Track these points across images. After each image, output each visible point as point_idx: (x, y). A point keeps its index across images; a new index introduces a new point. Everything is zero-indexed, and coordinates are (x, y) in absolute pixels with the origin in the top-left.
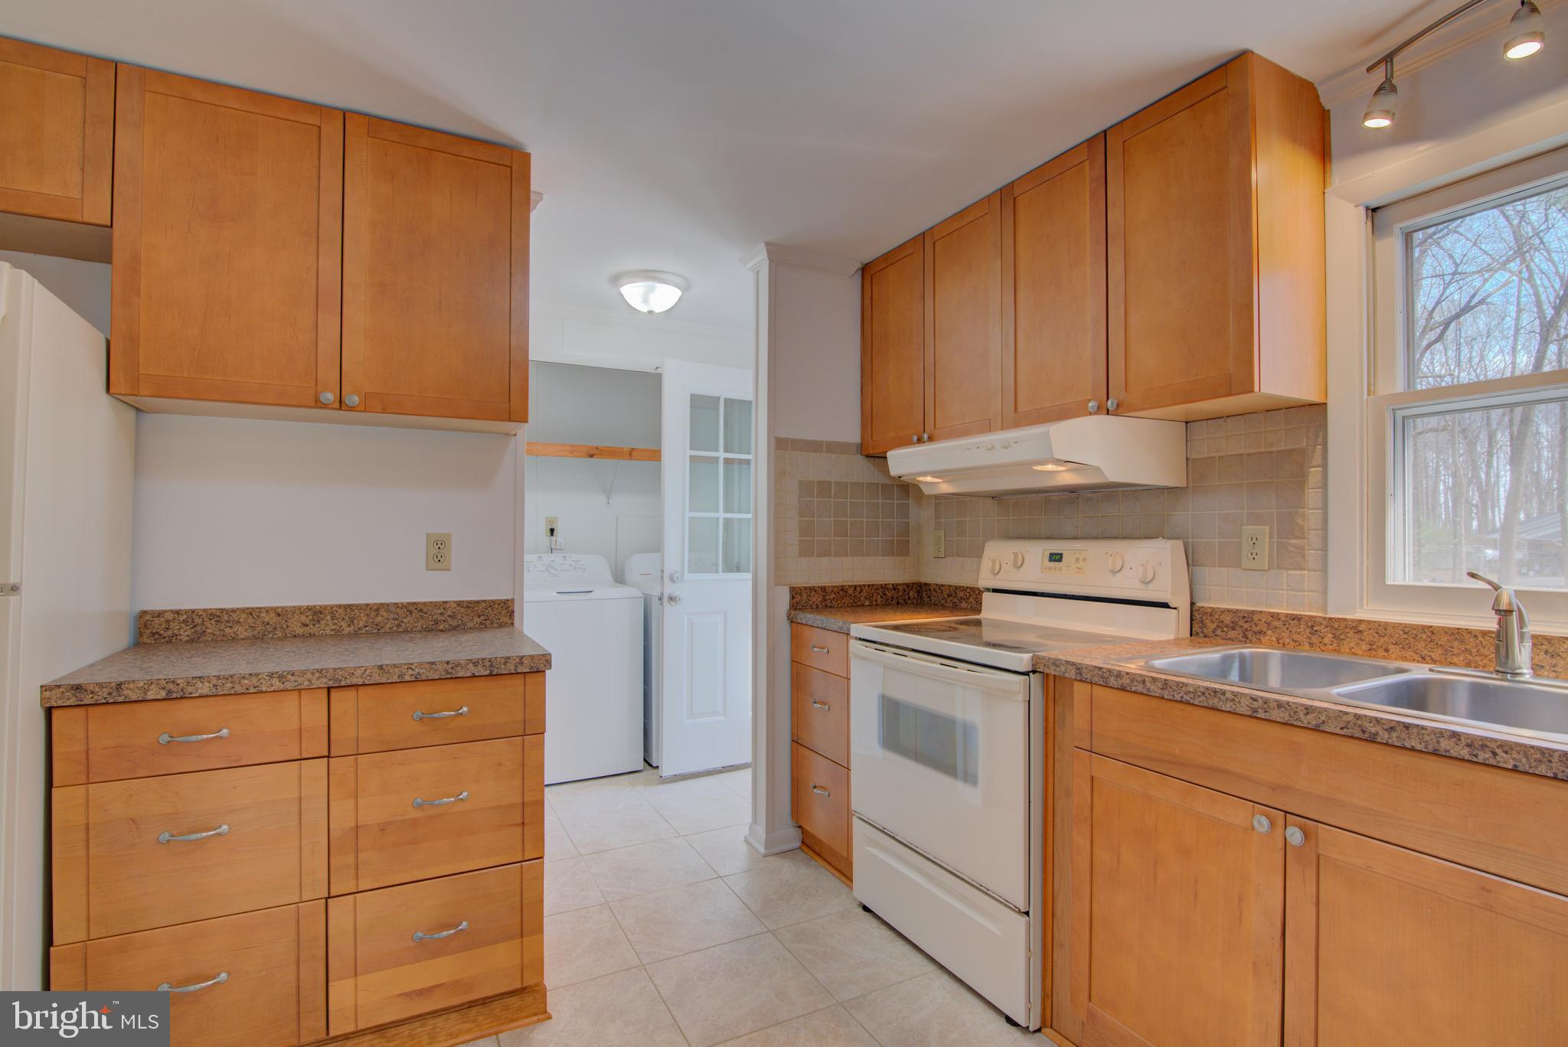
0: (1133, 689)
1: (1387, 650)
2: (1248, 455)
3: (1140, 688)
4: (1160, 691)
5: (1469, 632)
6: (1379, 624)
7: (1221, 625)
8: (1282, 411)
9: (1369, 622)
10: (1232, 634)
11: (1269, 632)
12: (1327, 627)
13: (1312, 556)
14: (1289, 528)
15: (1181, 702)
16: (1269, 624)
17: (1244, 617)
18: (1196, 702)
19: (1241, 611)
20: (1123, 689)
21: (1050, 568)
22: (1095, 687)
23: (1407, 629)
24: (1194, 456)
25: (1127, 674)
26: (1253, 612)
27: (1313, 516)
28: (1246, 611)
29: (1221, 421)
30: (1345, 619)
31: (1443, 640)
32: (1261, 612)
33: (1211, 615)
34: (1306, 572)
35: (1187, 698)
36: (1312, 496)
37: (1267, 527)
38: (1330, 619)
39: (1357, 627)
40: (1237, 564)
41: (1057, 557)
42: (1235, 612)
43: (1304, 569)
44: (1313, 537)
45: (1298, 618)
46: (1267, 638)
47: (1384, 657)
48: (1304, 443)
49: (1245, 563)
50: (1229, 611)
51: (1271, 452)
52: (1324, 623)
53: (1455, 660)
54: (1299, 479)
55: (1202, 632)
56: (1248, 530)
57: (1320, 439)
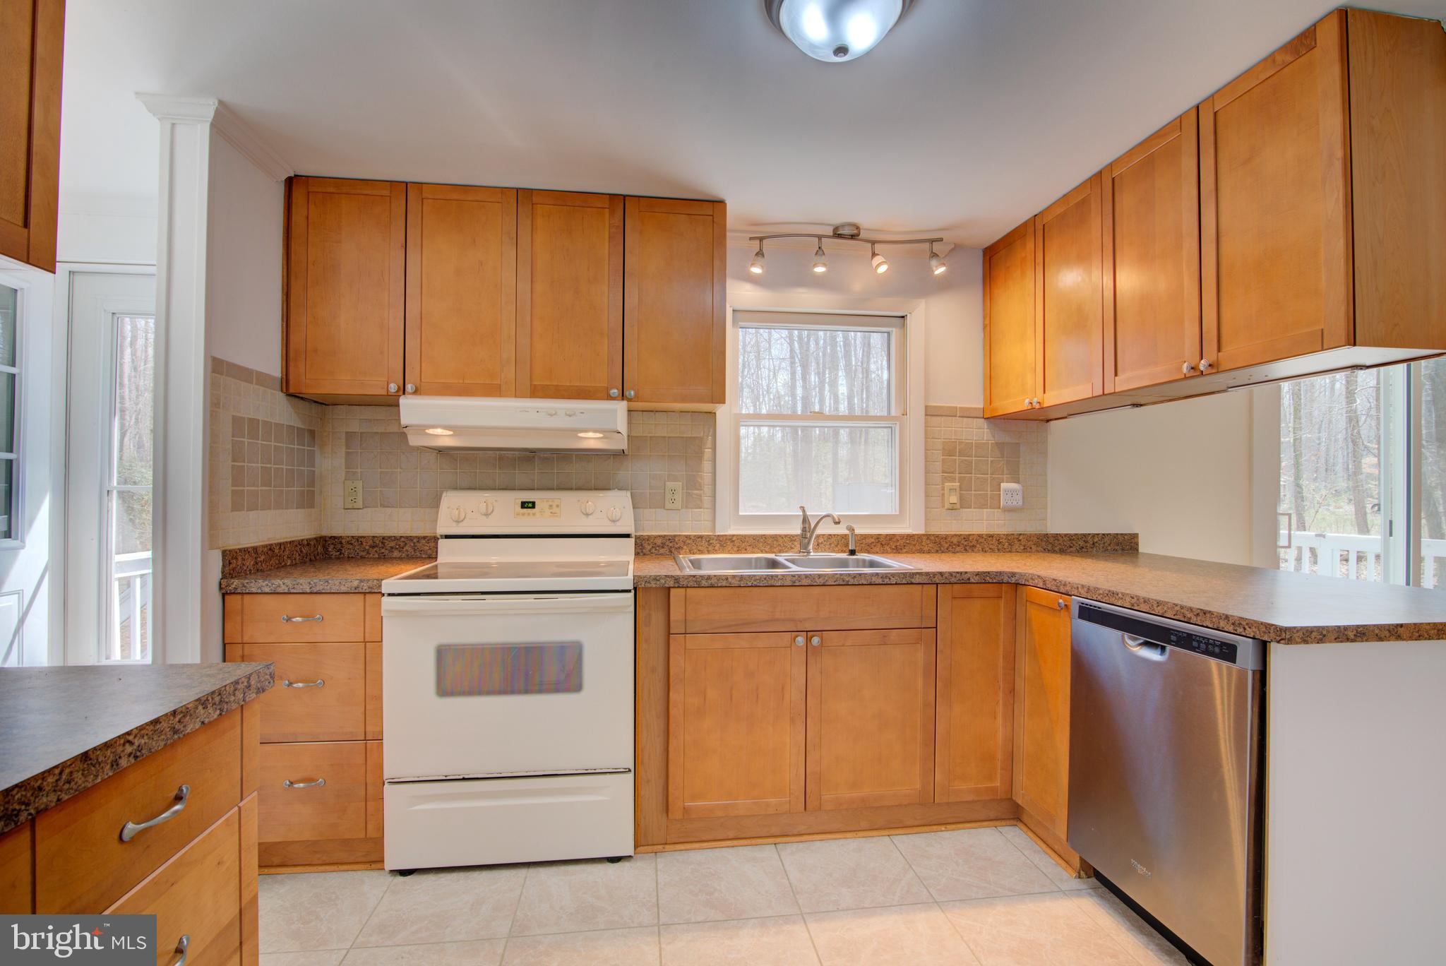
0: (719, 585)
1: (746, 550)
2: (669, 437)
3: (724, 583)
4: (737, 582)
5: (780, 536)
6: (742, 536)
7: (655, 546)
8: (690, 414)
9: (737, 535)
10: (662, 551)
11: (685, 547)
12: (716, 540)
13: (707, 501)
14: (692, 483)
15: (752, 586)
16: (684, 542)
17: (669, 539)
18: (761, 585)
19: (667, 536)
20: (712, 586)
21: (523, 514)
22: (688, 590)
23: (755, 537)
24: (634, 434)
25: (715, 576)
26: (675, 536)
27: (707, 477)
28: (671, 536)
29: (652, 414)
30: (726, 535)
31: (770, 541)
32: (680, 535)
33: (648, 540)
34: (702, 510)
35: (755, 583)
36: (707, 465)
37: (681, 483)
38: (718, 536)
39: (731, 539)
40: (663, 507)
41: (530, 505)
42: (664, 537)
43: (701, 508)
44: (707, 490)
45: (701, 537)
46: (684, 551)
47: (745, 553)
48: (702, 435)
49: (668, 505)
50: (659, 536)
51: (683, 437)
52: (715, 538)
53: (775, 550)
54: (699, 456)
55: (642, 552)
56: (670, 485)
57: (711, 433)
